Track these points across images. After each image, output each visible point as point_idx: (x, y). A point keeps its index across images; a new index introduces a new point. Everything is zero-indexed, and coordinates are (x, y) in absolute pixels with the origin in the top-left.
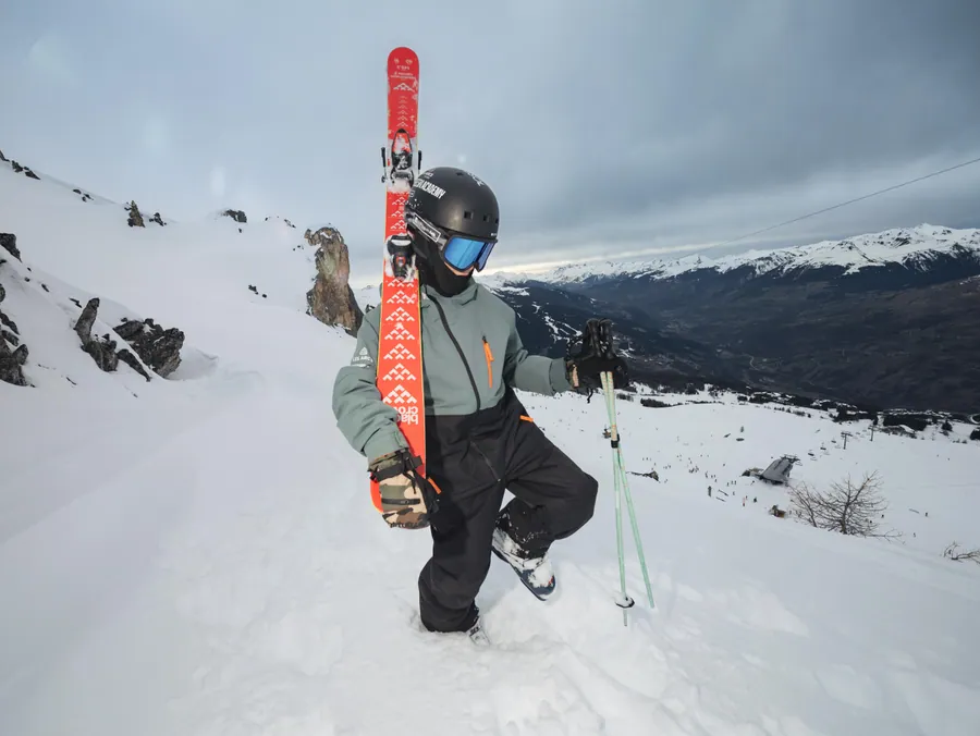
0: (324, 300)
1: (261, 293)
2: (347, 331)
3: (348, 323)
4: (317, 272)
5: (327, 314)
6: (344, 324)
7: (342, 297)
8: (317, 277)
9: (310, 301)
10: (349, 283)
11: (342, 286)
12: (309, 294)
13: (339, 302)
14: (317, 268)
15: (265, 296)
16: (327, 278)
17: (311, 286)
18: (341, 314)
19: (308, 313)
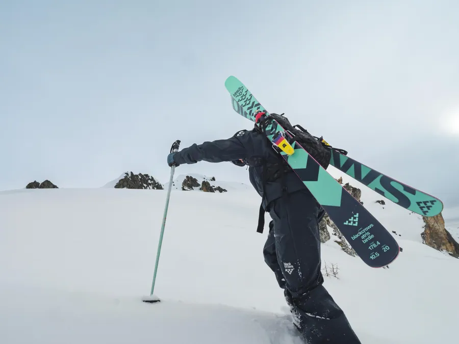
0: (432, 237)
1: (398, 234)
2: (450, 254)
3: (450, 250)
4: (425, 224)
5: (435, 244)
6: (447, 250)
7: (443, 236)
8: (425, 226)
9: (424, 238)
10: (445, 228)
11: (441, 230)
12: (422, 234)
13: (441, 238)
14: (424, 222)
15: (400, 235)
16: (431, 226)
17: (423, 230)
18: (444, 244)
19: (423, 243)
